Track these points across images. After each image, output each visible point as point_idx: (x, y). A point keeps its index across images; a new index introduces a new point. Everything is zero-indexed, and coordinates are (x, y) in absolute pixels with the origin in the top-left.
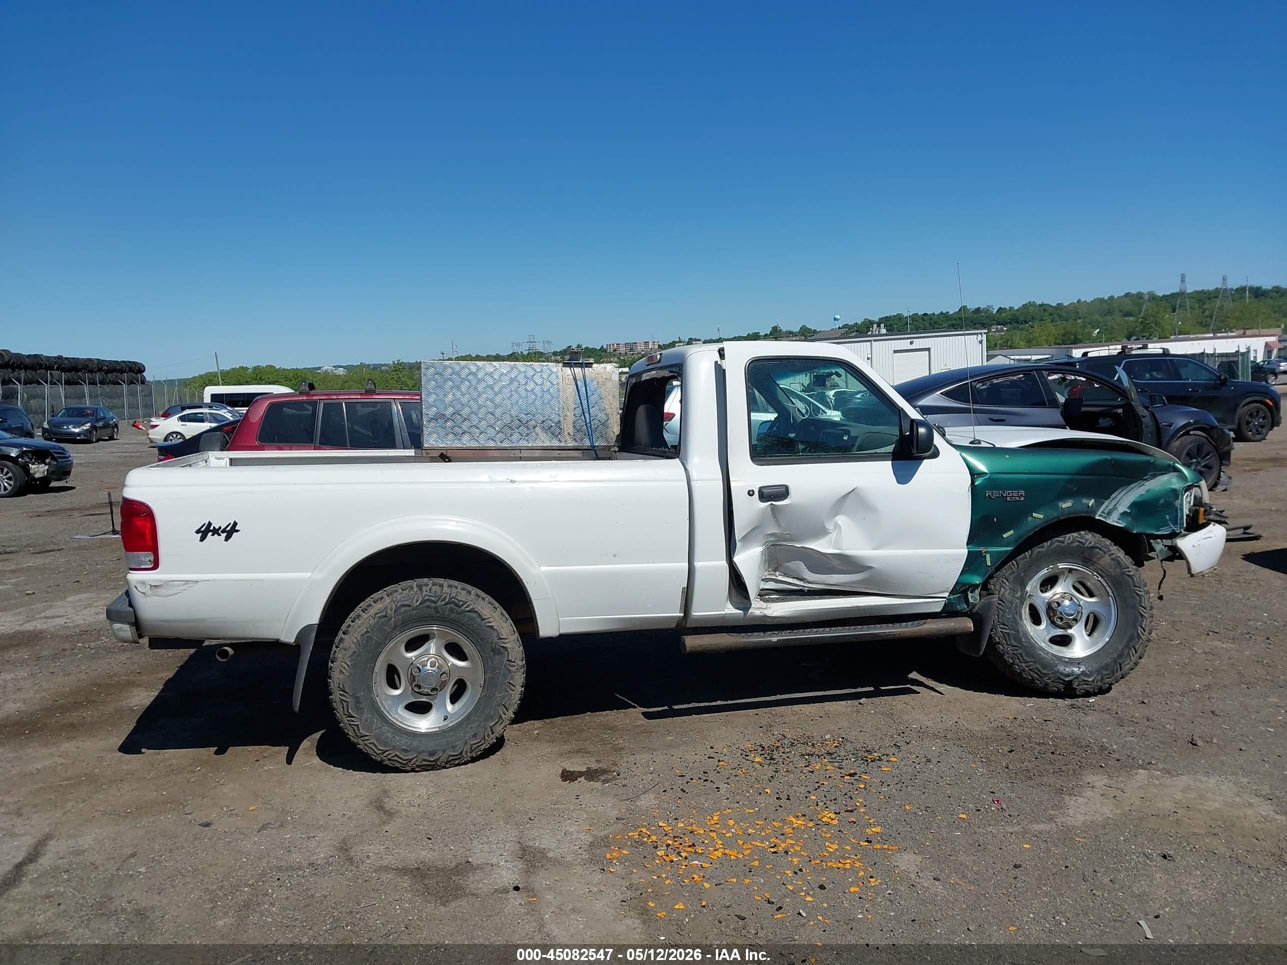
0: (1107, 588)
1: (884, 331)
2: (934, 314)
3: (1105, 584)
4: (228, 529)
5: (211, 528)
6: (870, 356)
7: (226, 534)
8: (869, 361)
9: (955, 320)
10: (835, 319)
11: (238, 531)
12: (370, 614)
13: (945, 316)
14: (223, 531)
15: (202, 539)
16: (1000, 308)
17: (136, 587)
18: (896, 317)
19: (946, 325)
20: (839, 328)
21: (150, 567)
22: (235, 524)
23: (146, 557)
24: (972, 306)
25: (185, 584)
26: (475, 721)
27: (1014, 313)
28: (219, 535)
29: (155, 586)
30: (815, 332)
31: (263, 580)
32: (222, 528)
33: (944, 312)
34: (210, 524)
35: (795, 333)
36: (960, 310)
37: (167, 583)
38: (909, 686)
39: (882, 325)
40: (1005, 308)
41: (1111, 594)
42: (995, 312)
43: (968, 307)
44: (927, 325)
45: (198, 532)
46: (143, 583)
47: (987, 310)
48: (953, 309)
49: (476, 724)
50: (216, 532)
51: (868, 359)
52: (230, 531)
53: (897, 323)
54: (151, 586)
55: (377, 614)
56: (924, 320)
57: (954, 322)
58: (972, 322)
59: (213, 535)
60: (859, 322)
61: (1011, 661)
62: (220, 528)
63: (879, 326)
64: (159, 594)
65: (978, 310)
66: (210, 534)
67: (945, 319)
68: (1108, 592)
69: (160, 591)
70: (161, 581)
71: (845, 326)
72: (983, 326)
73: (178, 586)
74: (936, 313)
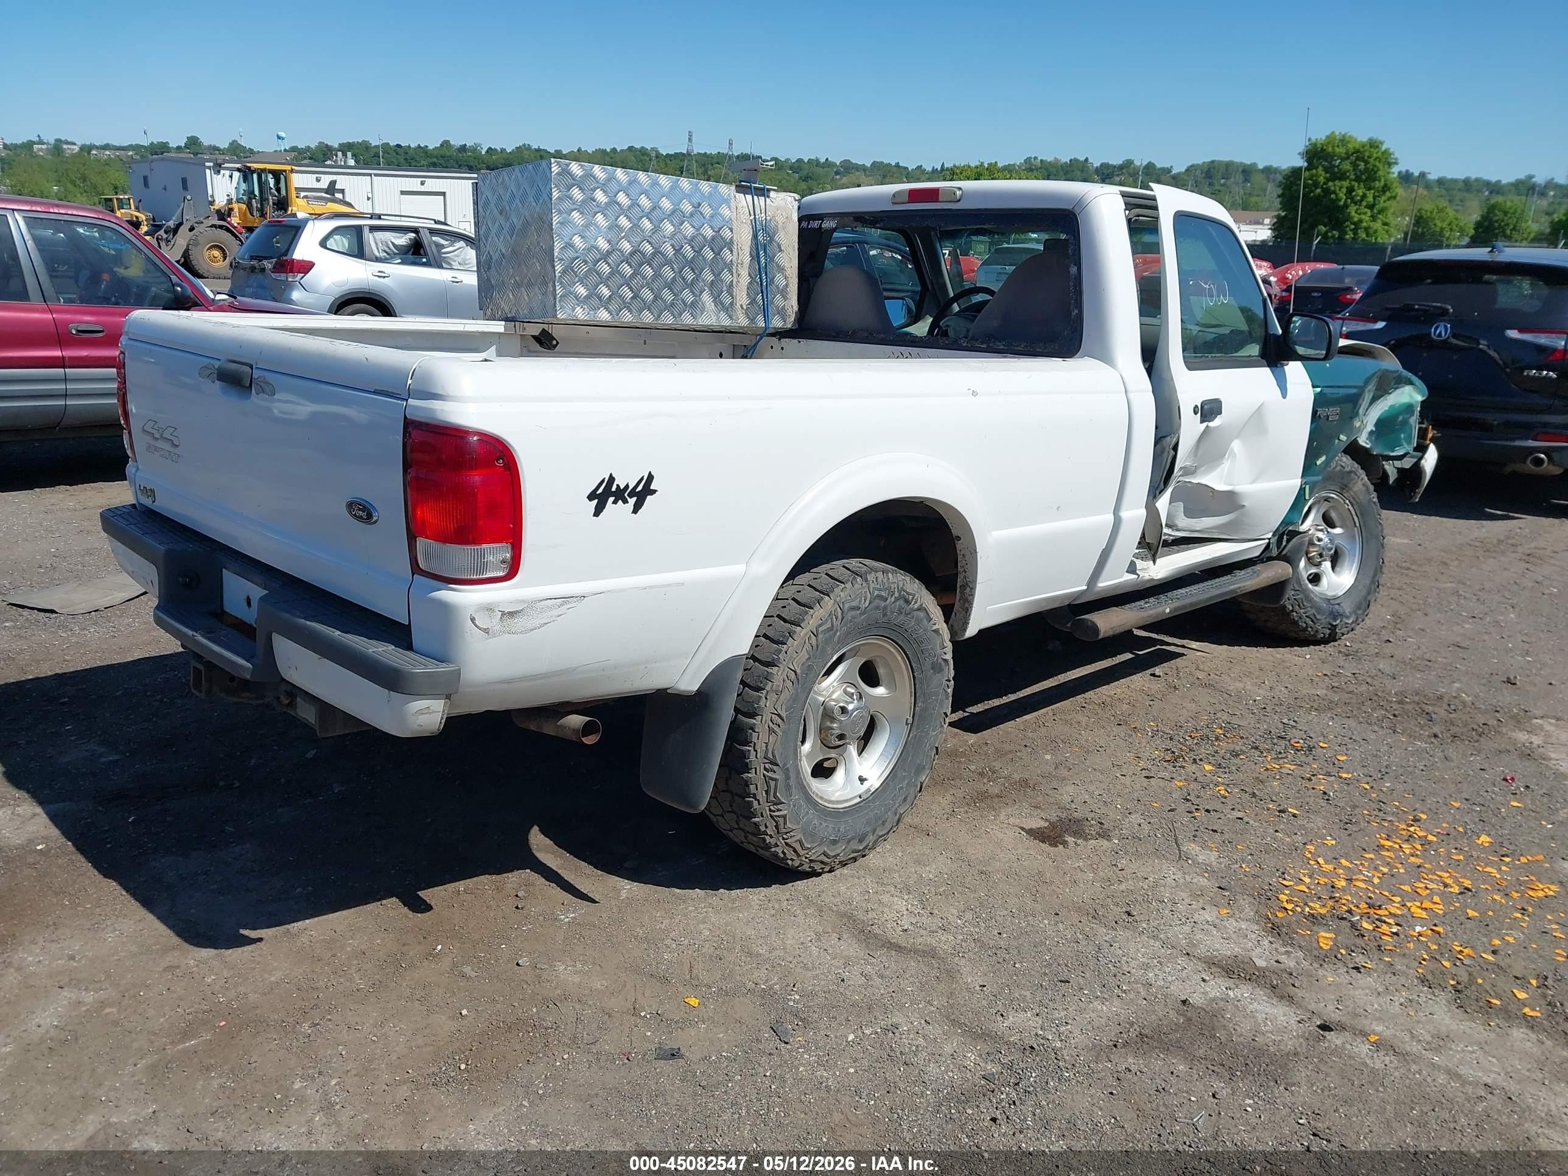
0: (1355, 517)
1: (352, 162)
2: (409, 146)
3: (1353, 513)
4: (640, 488)
5: (614, 489)
6: (370, 195)
7: (635, 498)
8: (370, 201)
9: (436, 157)
10: (279, 137)
11: (654, 492)
12: (809, 628)
13: (423, 150)
14: (631, 495)
15: (598, 512)
16: (490, 148)
17: (473, 620)
18: (361, 144)
19: (425, 163)
20: (285, 150)
21: (501, 574)
22: (650, 477)
23: (496, 554)
24: (456, 142)
25: (562, 605)
26: (904, 778)
27: (506, 156)
28: (625, 502)
29: (509, 613)
30: (251, 151)
31: (683, 584)
32: (631, 487)
33: (422, 145)
34: (612, 479)
35: (222, 150)
36: (442, 145)
37: (533, 604)
38: (1159, 647)
39: (349, 154)
40: (496, 150)
41: (1358, 524)
42: (483, 153)
43: (452, 143)
44: (402, 161)
45: (591, 497)
46: (489, 609)
47: (474, 149)
48: (433, 144)
49: (906, 782)
50: (620, 495)
51: (368, 199)
52: (642, 492)
53: (363, 153)
54: (503, 614)
55: (820, 625)
56: (397, 154)
57: (435, 160)
58: (457, 162)
59: (615, 502)
60: (313, 146)
61: (1291, 608)
62: (627, 486)
63: (345, 155)
64: (513, 630)
65: (463, 148)
66: (612, 499)
67: (423, 155)
68: (1355, 523)
69: (519, 622)
70: (523, 601)
71: (294, 149)
72: (471, 169)
73: (550, 608)
74: (412, 146)
